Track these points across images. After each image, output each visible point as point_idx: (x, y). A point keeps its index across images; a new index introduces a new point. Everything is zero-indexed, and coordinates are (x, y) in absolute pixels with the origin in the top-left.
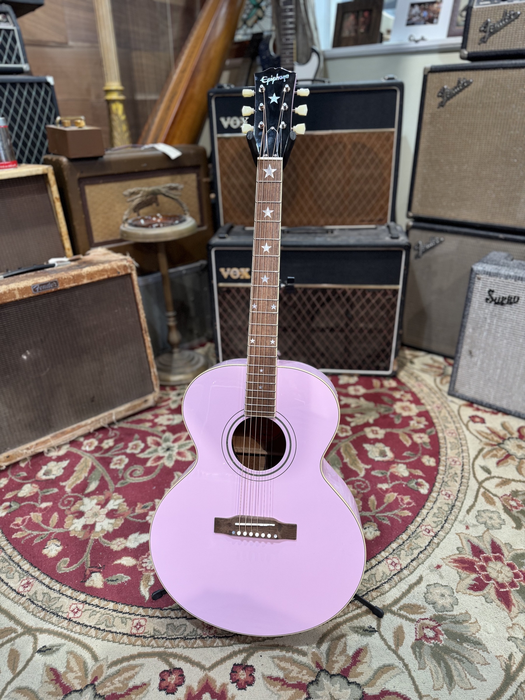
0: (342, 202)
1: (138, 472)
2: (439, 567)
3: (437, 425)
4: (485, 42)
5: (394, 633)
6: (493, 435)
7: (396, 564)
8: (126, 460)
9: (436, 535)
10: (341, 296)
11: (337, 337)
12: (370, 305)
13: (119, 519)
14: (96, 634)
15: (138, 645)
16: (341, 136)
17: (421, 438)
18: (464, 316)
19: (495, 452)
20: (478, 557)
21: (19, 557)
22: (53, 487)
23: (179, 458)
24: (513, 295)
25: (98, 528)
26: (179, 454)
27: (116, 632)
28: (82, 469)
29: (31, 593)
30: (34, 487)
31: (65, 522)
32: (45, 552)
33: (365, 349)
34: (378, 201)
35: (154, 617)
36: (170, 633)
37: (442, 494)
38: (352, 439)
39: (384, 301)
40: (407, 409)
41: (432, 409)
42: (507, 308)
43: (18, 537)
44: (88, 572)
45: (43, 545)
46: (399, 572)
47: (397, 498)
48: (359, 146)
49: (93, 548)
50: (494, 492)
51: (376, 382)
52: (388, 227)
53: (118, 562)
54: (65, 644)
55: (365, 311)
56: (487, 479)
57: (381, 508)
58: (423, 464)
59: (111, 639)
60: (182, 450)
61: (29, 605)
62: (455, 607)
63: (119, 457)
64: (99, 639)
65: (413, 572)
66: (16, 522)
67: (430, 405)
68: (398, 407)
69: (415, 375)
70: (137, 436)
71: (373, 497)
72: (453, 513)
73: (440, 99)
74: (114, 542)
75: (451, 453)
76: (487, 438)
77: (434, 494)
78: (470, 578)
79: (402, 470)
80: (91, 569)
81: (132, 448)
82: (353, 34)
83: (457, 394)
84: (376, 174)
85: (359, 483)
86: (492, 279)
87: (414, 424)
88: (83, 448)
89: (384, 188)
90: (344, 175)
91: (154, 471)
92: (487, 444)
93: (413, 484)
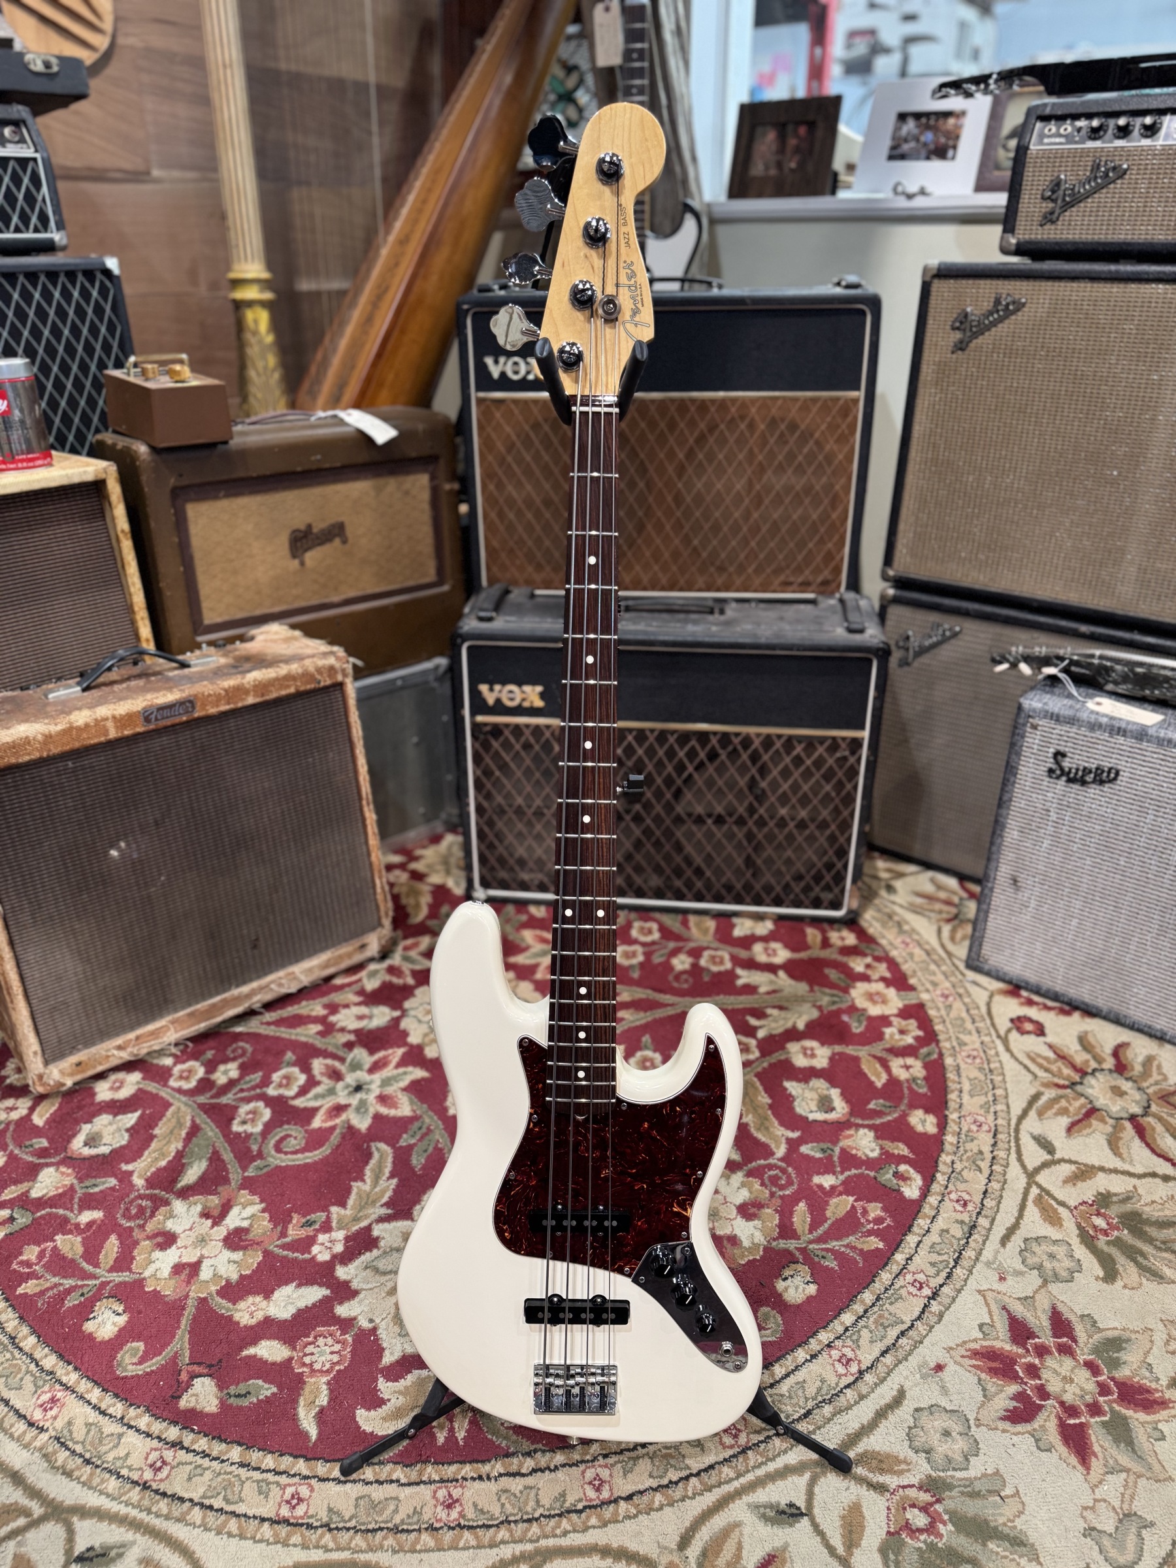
0: (745, 541)
1: (293, 1141)
2: (939, 1368)
3: (941, 1037)
4: (1053, 222)
5: (843, 1518)
6: (1060, 1064)
7: (849, 1360)
8: (267, 1114)
9: (935, 1295)
10: (739, 747)
11: (730, 836)
12: (802, 768)
13: (250, 1252)
14: (204, 1518)
15: (295, 1545)
16: (744, 404)
17: (907, 1067)
18: (1002, 802)
19: (1063, 1103)
20: (1024, 1346)
21: (32, 1340)
22: (106, 1175)
23: (384, 1111)
24: (1106, 764)
25: (205, 1273)
26: (383, 1099)
27: (245, 1515)
28: (171, 1132)
29: (59, 1424)
30: (63, 1173)
31: (133, 1258)
32: (89, 1327)
33: (789, 862)
34: (822, 541)
35: (328, 1479)
36: (364, 1519)
37: (951, 1200)
38: (759, 1069)
39: (831, 762)
40: (876, 998)
41: (933, 1001)
42: (1093, 791)
43: (29, 1291)
44: (184, 1376)
45: (85, 1310)
46: (857, 1379)
47: (853, 1207)
48: (783, 427)
49: (195, 1319)
50: (1060, 1197)
51: (812, 934)
52: (842, 601)
53: (251, 1351)
54: (134, 1543)
55: (790, 782)
56: (1045, 1165)
57: (820, 1231)
58: (911, 1129)
59: (235, 1530)
60: (389, 1090)
61: (55, 1452)
62: (973, 1460)
63: (252, 1105)
64: (210, 1530)
65: (885, 1379)
66: (24, 1258)
67: (927, 991)
68: (858, 993)
69: (896, 918)
70: (289, 1056)
71: (802, 1206)
72: (972, 1244)
73: (958, 335)
74: (242, 1305)
75: (971, 1104)
76: (1047, 1070)
77: (932, 1200)
78: (1004, 1395)
79: (865, 1143)
80: (191, 1368)
81: (280, 1085)
82: (773, 172)
83: (986, 967)
84: (818, 488)
85: (772, 1173)
86: (1060, 729)
87: (892, 1035)
88: (173, 1083)
89: (834, 516)
90: (750, 484)
91: (327, 1139)
92: (1047, 1085)
93: (889, 1176)
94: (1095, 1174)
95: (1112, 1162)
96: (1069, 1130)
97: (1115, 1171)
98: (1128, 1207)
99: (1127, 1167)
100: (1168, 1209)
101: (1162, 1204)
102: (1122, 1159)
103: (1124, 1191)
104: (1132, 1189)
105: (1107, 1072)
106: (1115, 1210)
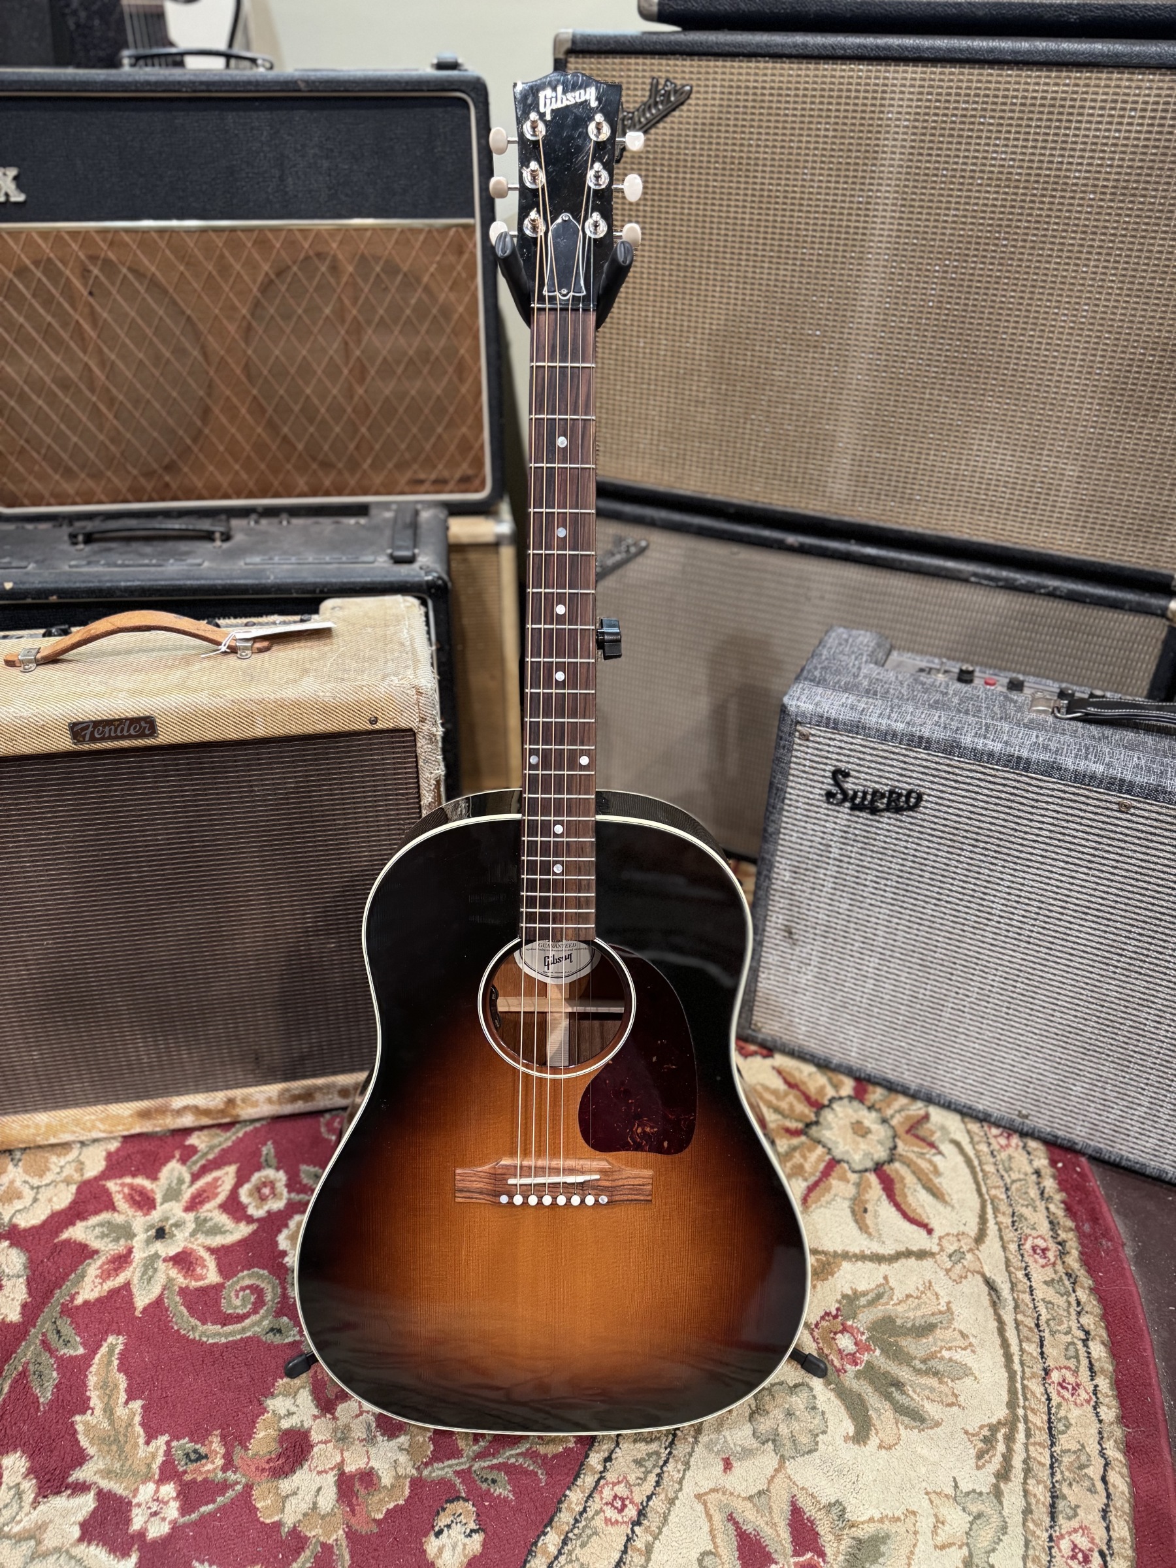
6: (791, 1097)
9: (642, 1513)
19: (797, 1158)
76: (777, 1110)
92: (777, 1133)
94: (839, 1266)
95: (859, 1243)
96: (806, 1199)
97: (862, 1257)
98: (878, 1312)
99: (875, 1248)
100: (925, 1303)
101: (918, 1298)
102: (870, 1234)
103: (873, 1286)
104: (882, 1281)
105: (846, 1101)
106: (864, 1320)
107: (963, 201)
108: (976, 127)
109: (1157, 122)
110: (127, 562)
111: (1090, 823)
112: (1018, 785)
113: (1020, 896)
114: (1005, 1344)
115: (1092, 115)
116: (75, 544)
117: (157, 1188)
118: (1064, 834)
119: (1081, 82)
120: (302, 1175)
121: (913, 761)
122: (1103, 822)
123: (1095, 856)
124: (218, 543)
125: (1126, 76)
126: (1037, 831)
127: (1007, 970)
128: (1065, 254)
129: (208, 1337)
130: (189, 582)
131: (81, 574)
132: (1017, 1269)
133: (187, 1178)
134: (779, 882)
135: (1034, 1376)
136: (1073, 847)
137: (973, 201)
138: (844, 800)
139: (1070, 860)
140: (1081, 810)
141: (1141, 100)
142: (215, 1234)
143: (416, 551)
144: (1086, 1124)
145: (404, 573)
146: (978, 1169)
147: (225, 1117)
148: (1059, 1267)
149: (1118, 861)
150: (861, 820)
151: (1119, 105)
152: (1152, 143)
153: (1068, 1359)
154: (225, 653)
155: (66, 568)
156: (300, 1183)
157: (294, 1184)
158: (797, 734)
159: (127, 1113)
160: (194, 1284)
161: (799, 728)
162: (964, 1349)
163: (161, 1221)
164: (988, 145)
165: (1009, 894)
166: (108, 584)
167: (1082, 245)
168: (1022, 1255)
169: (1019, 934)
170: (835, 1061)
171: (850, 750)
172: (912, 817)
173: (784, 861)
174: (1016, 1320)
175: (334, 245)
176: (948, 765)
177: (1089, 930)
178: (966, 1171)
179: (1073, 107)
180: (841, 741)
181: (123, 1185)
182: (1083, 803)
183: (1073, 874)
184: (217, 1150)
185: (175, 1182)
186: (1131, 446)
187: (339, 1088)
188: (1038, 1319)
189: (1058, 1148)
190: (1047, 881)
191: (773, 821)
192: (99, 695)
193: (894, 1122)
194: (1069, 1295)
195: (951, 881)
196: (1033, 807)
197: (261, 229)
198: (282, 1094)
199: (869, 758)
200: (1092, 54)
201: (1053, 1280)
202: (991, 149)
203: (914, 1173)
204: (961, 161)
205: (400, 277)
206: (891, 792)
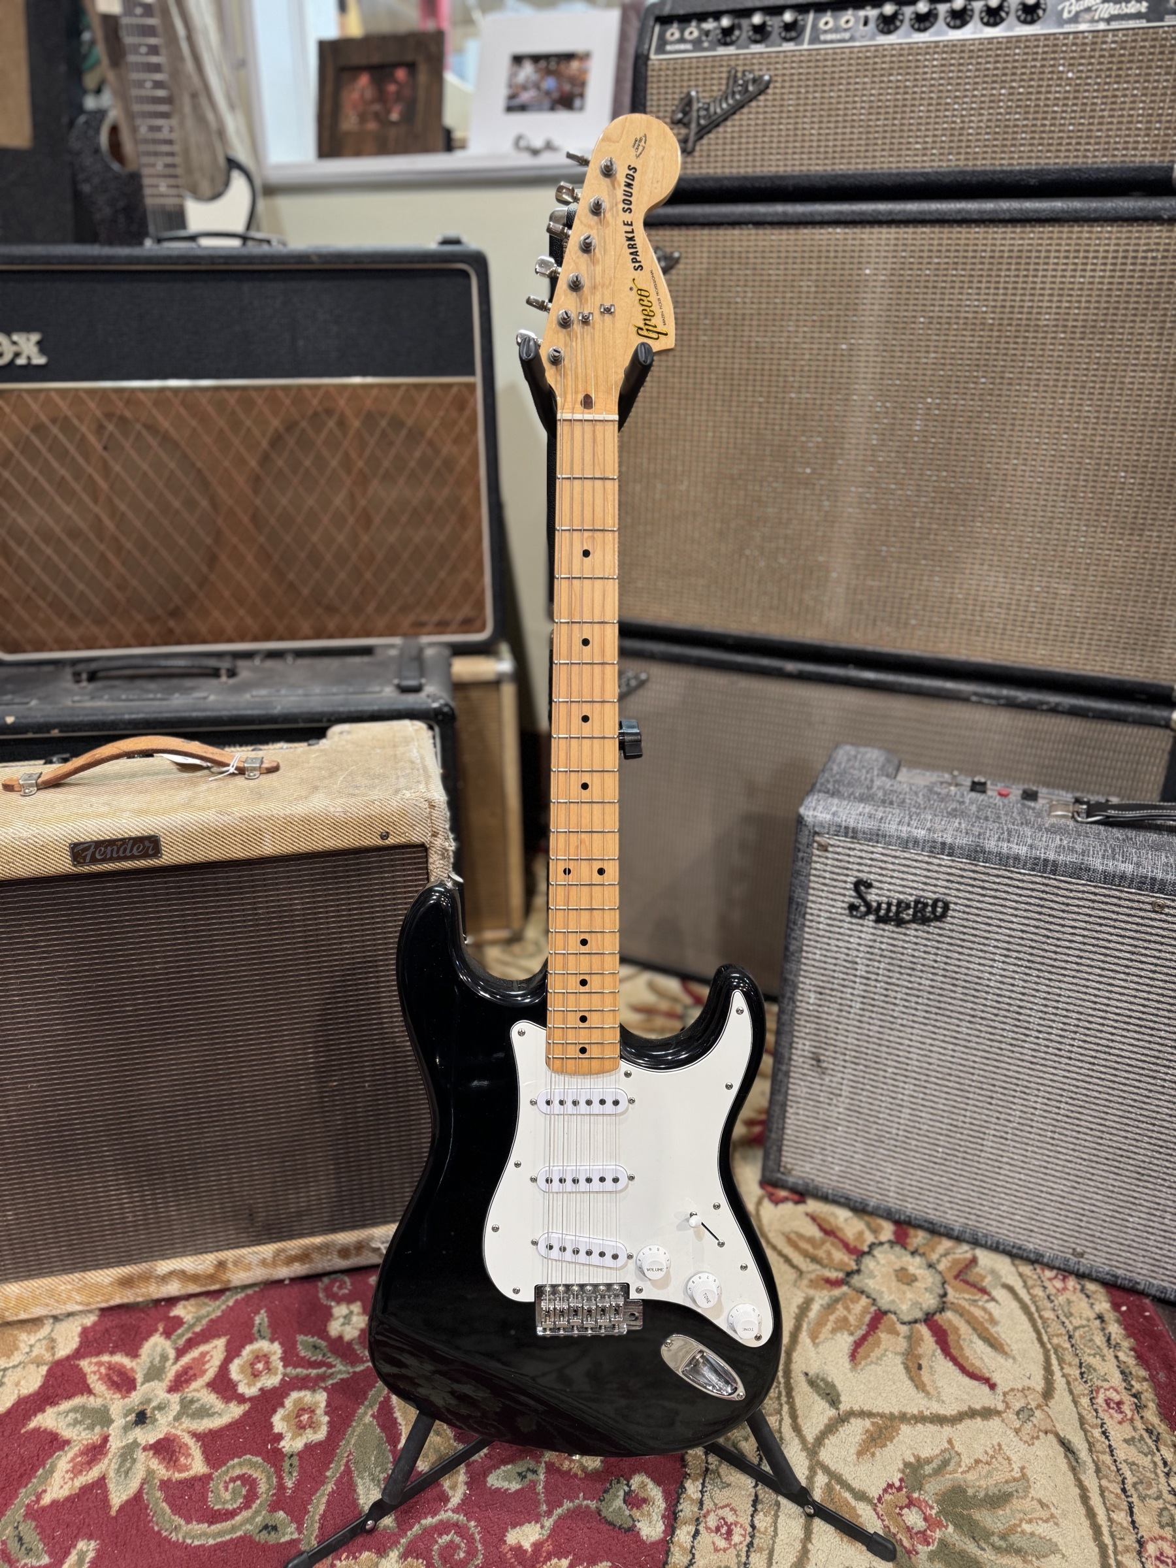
6: (828, 1245)
19: (840, 1311)
34: (455, 569)
37: (707, 1528)
48: (384, 424)
50: (855, 1485)
56: (831, 1428)
76: (814, 1259)
77: (683, 1535)
82: (370, 126)
84: (440, 501)
89: (467, 537)
92: (813, 1284)
93: (619, 1503)
94: (897, 1430)
95: (916, 1403)
96: (853, 1356)
97: (921, 1419)
98: (947, 1480)
99: (936, 1408)
100: (996, 1469)
101: (987, 1463)
102: (927, 1393)
103: (937, 1452)
104: (947, 1445)
105: (886, 1246)
106: (931, 1490)
107: (941, 344)
108: (949, 279)
109: (1118, 267)
110: (131, 697)
111: (1123, 925)
112: (1047, 889)
113: (1057, 1008)
114: (1091, 1514)
115: (1057, 264)
116: (78, 681)
117: (137, 1366)
118: (1098, 939)
119: (1045, 236)
120: (300, 1347)
121: (936, 868)
122: (1137, 924)
123: (1132, 960)
124: (224, 679)
125: (1086, 229)
126: (1070, 937)
127: (1049, 1089)
128: (1042, 388)
129: (193, 1538)
130: (194, 714)
131: (84, 708)
132: (1092, 1427)
133: (172, 1354)
134: (803, 1004)
135: (1127, 1550)
136: (1108, 952)
137: (950, 344)
138: (868, 912)
139: (1106, 966)
140: (1113, 912)
141: (1101, 249)
142: (202, 1417)
143: (423, 681)
144: (1147, 1260)
145: (411, 700)
146: (1036, 1315)
147: (214, 1284)
148: (1139, 1424)
149: (1156, 965)
150: (887, 934)
151: (1081, 254)
152: (1115, 287)
153: (1162, 1527)
154: (233, 774)
155: (69, 703)
156: (297, 1355)
157: (289, 1358)
158: (815, 845)
159: (107, 1281)
160: (178, 1476)
161: (817, 838)
162: (1046, 1521)
163: (141, 1403)
164: (961, 294)
165: (1046, 1006)
166: (112, 718)
167: (1057, 380)
168: (1096, 1411)
169: (1060, 1050)
170: (872, 1203)
171: (872, 859)
172: (940, 928)
173: (808, 981)
174: (1100, 1486)
175: (342, 402)
176: (974, 871)
177: (1133, 1041)
178: (1024, 1319)
179: (1038, 257)
180: (861, 851)
181: (100, 1364)
182: (1115, 905)
183: (1111, 981)
184: (204, 1322)
185: (158, 1359)
186: (1120, 564)
187: (338, 1247)
188: (1123, 1483)
189: (1117, 1289)
190: (1084, 990)
191: (795, 939)
192: (102, 815)
193: (941, 1267)
194: (1153, 1454)
195: (984, 995)
196: (1063, 911)
197: (273, 388)
198: (277, 1254)
199: (891, 867)
200: (1053, 211)
201: (1133, 1438)
202: (964, 297)
203: (968, 1322)
204: (937, 309)
205: (404, 432)
206: (917, 902)
